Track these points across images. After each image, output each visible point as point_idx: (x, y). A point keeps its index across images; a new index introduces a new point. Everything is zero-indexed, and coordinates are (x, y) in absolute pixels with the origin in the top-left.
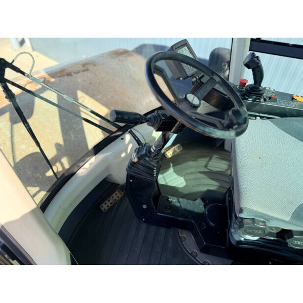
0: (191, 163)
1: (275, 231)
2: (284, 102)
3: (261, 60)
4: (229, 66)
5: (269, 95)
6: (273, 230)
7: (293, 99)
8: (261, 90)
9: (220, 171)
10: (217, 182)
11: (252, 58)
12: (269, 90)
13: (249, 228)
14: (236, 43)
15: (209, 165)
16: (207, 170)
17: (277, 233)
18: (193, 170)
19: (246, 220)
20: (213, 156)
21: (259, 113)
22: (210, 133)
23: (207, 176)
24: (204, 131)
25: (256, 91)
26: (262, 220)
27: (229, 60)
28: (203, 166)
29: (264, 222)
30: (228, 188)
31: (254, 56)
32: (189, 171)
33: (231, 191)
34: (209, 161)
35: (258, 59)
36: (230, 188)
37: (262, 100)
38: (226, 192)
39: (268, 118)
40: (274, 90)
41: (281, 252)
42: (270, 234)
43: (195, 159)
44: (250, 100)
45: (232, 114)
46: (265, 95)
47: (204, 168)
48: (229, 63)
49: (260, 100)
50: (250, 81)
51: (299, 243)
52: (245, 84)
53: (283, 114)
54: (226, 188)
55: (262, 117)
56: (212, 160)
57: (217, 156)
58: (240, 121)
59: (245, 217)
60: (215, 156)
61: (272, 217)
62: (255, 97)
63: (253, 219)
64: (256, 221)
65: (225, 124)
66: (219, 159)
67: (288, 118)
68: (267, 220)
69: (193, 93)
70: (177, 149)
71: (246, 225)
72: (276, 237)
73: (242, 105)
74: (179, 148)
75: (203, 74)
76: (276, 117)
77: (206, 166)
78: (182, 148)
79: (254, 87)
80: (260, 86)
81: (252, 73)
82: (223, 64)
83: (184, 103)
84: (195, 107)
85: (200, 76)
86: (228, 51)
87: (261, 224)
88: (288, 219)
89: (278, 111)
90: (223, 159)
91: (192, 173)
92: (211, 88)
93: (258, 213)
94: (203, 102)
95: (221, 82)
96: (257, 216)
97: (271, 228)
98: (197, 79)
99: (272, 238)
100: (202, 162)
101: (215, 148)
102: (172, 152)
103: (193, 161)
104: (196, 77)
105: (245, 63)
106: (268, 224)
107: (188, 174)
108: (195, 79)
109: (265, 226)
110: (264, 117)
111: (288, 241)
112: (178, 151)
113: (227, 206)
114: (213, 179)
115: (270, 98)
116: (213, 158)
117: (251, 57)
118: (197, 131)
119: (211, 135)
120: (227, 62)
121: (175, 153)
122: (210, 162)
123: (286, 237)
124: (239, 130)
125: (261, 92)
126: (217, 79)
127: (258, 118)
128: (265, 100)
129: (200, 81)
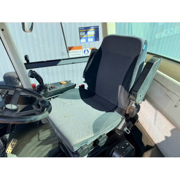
0: (29, 145)
1: (92, 145)
2: (58, 86)
3: (37, 72)
4: (19, 80)
5: (51, 86)
6: (91, 145)
7: (61, 84)
8: (45, 86)
9: (48, 137)
10: (50, 144)
11: (32, 72)
12: (49, 84)
13: (82, 153)
14: (17, 68)
15: (40, 138)
16: (41, 142)
17: (93, 145)
18: (33, 148)
19: (79, 151)
20: (39, 132)
21: (51, 97)
22: (35, 119)
23: (42, 145)
24: (31, 120)
25: (43, 87)
26: (84, 144)
27: (18, 77)
28: (37, 141)
29: (86, 145)
30: (58, 142)
31: (32, 71)
32: (30, 151)
33: (61, 143)
34: (38, 136)
35: (35, 72)
36: (59, 142)
37: (48, 90)
38: (59, 145)
39: (56, 97)
40: (51, 83)
41: (99, 152)
42: (91, 148)
43: (29, 140)
44: (42, 93)
45: (41, 103)
46: (48, 87)
47: (38, 142)
48: (18, 79)
49: (47, 90)
50: (37, 84)
51: (102, 142)
52: (35, 86)
53: (62, 92)
54: (57, 143)
55: (53, 98)
56: (40, 134)
57: (41, 130)
58: (47, 105)
59: (77, 150)
60: (40, 131)
61: (87, 139)
62: (44, 90)
63: (81, 147)
64: (83, 147)
65: (40, 110)
66: (43, 131)
67: (65, 93)
68: (86, 143)
69: (8, 103)
70: (13, 143)
71: (80, 153)
72: (94, 147)
73: (42, 97)
74: (14, 141)
75: (7, 90)
76: (59, 95)
77: (39, 140)
78: (17, 140)
79: (41, 86)
80: (44, 84)
81: (36, 79)
82: (15, 81)
83: (7, 111)
84: (16, 110)
85: (6, 92)
86: (14, 73)
87: (85, 146)
88: (93, 135)
89: (59, 91)
90: (45, 130)
91: (33, 150)
92: (19, 96)
93: (81, 143)
94: (18, 105)
95: (22, 90)
96: (82, 144)
97: (90, 145)
98: (5, 94)
99: (93, 149)
100: (35, 139)
101: (38, 127)
102: (11, 147)
103: (29, 142)
104: (4, 94)
105: (29, 76)
106: (88, 144)
107: (31, 152)
108: (4, 95)
109: (87, 146)
110: (54, 97)
111: (99, 144)
112: (15, 143)
113: (64, 152)
114: (47, 144)
115: (52, 87)
116: (40, 132)
117: (30, 72)
118: (27, 123)
119: (37, 120)
120: (17, 79)
121: (14, 146)
122: (40, 136)
123: (97, 143)
124: (49, 109)
125: (46, 86)
126: (20, 90)
127: (52, 99)
128: (50, 89)
129: (8, 95)
